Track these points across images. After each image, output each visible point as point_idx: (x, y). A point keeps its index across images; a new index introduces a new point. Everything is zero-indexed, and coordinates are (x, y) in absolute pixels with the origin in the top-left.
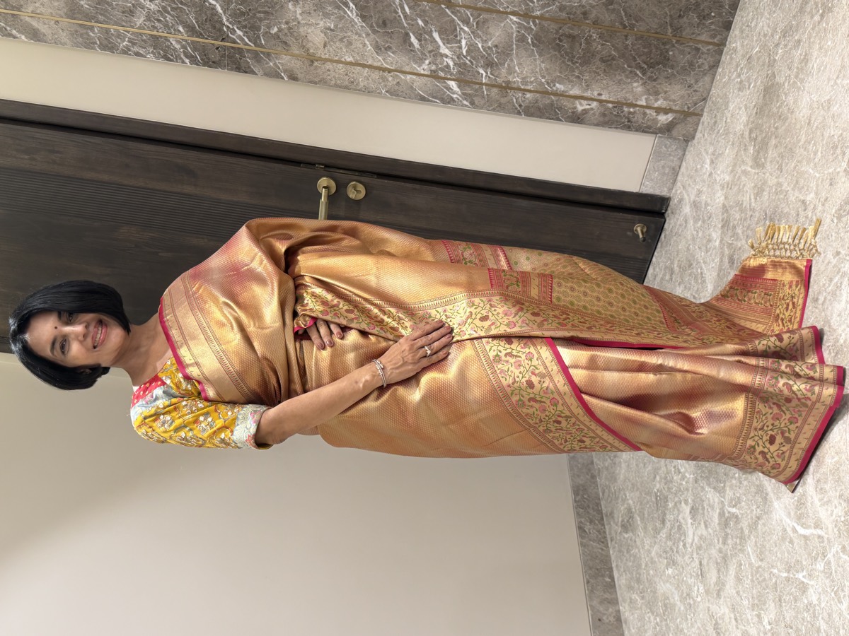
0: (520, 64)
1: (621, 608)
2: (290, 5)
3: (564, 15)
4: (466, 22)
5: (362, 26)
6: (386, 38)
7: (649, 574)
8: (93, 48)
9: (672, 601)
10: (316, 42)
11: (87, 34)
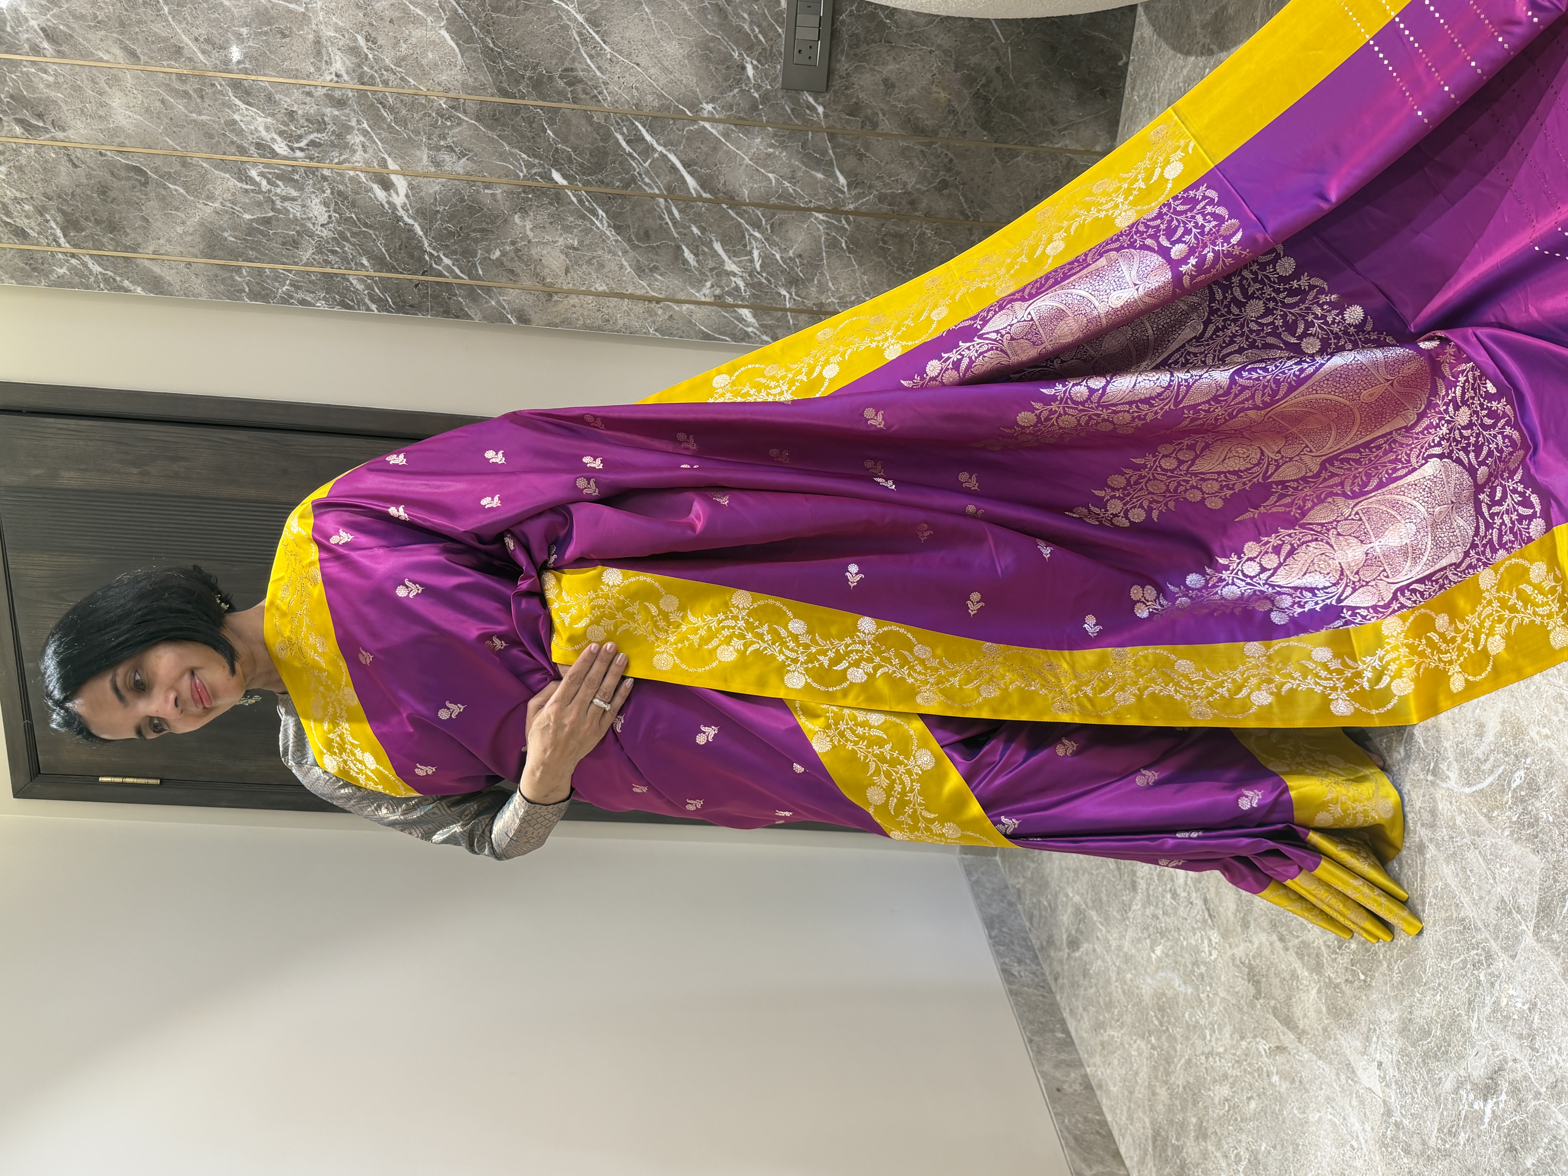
0: (834, 279)
1: (1088, 1070)
2: (517, 218)
3: (885, 207)
4: (757, 226)
5: (616, 241)
6: (650, 255)
7: (1125, 983)
8: (240, 299)
9: (1170, 993)
10: (554, 267)
11: (232, 278)
